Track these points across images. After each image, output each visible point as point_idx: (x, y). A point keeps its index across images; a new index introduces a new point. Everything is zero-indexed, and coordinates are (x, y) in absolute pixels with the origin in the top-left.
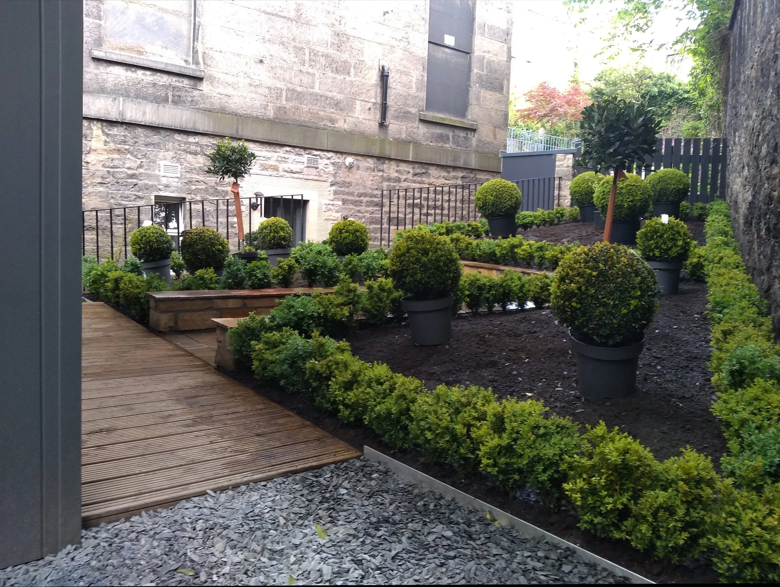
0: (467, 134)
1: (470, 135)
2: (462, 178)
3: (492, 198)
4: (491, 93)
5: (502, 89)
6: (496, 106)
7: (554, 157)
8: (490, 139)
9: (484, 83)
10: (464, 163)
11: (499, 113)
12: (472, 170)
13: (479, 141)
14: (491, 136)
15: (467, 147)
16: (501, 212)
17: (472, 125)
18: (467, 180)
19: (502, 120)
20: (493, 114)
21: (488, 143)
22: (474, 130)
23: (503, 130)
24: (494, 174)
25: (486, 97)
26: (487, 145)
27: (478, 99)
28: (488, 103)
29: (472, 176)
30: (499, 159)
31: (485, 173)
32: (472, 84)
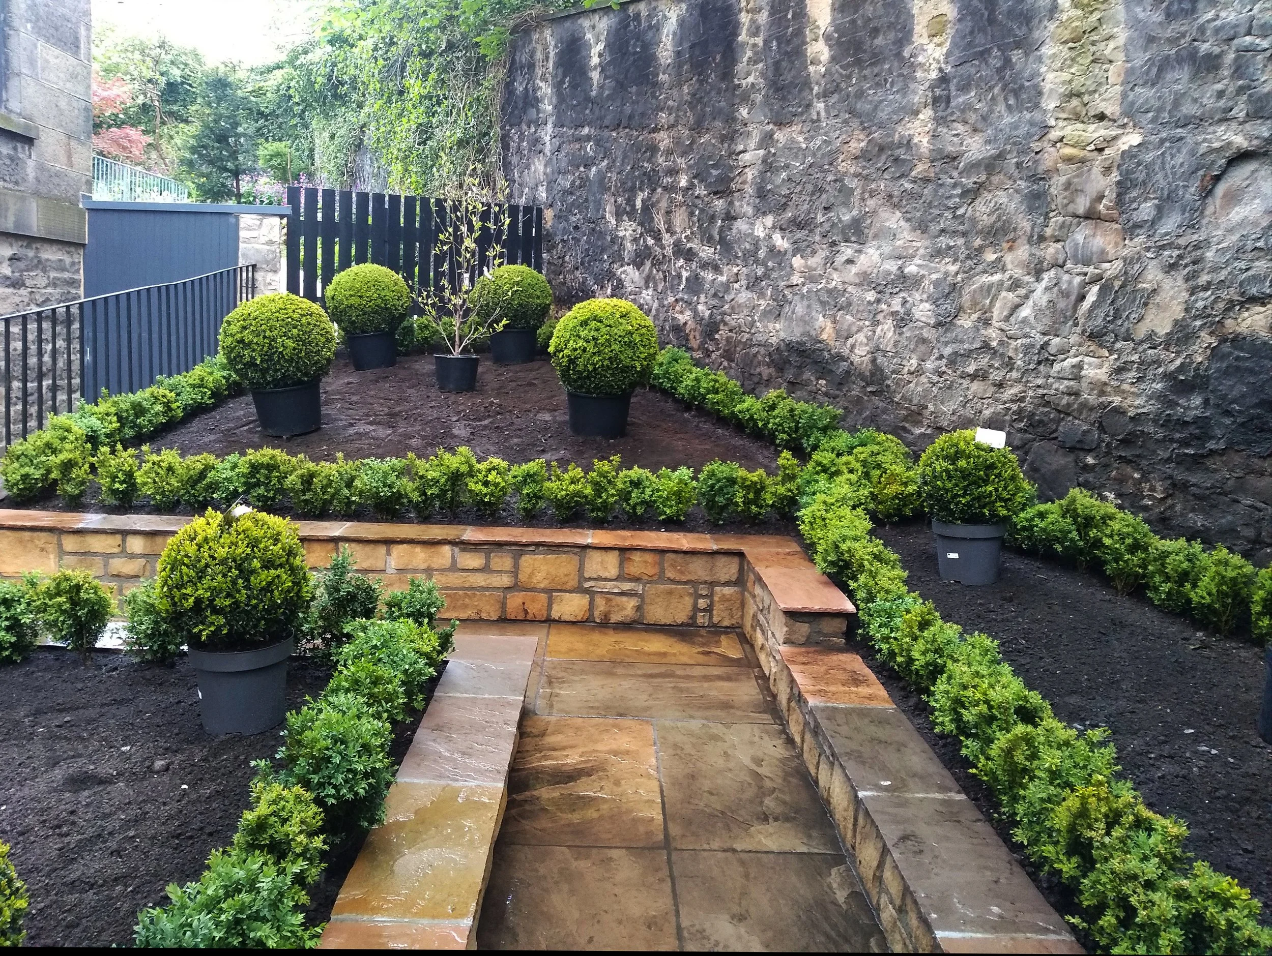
0: (15, 149)
1: (22, 152)
2: (10, 259)
3: (290, 343)
4: (57, 52)
5: (78, 47)
6: (69, 85)
7: (232, 220)
8: (60, 166)
9: (41, 24)
10: (17, 224)
11: (75, 104)
12: (30, 240)
13: (41, 168)
14: (63, 158)
15: (16, 183)
16: (306, 374)
17: (27, 127)
18: (22, 265)
19: (81, 121)
20: (63, 104)
21: (57, 174)
22: (29, 141)
23: (83, 144)
24: (72, 249)
25: (47, 61)
26: (56, 180)
27: (32, 62)
28: (52, 77)
29: (31, 253)
30: (81, 213)
31: (54, 248)
32: (16, 23)
